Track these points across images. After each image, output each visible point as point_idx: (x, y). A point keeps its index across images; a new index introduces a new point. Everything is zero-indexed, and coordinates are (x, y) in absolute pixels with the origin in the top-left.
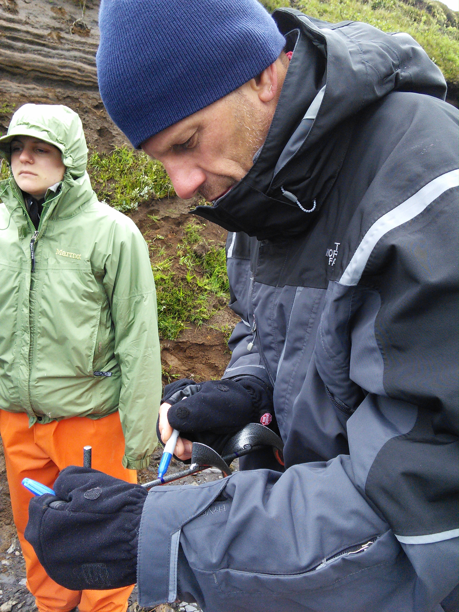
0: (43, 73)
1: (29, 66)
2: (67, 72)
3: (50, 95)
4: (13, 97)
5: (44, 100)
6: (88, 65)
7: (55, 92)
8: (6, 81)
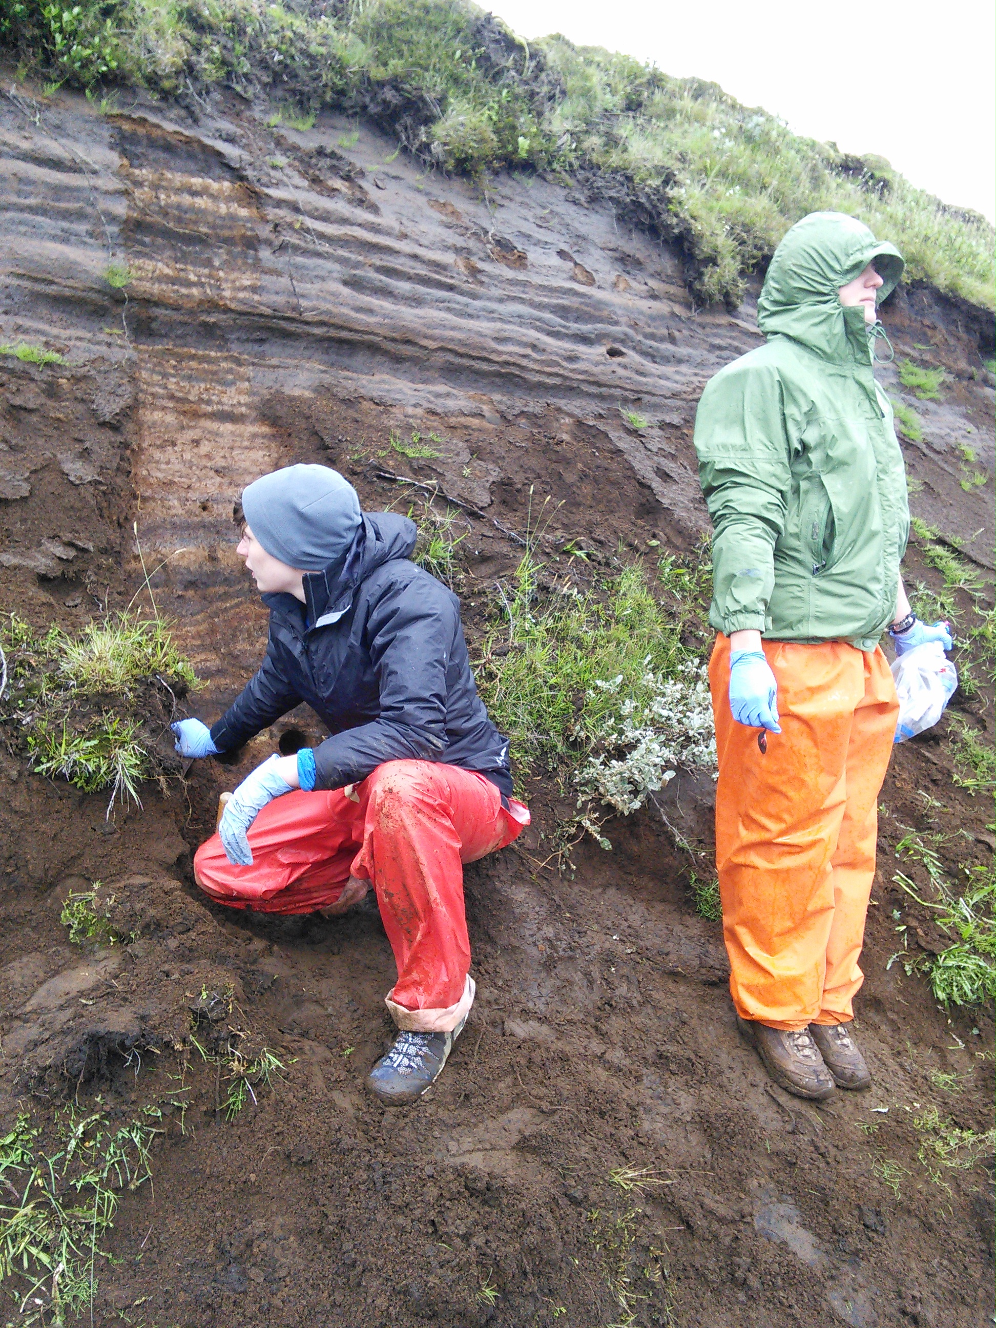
0: (461, 355)
1: (433, 338)
2: (510, 354)
3: (486, 409)
4: (410, 417)
5: (475, 422)
6: (548, 334)
7: (492, 402)
8: (386, 377)
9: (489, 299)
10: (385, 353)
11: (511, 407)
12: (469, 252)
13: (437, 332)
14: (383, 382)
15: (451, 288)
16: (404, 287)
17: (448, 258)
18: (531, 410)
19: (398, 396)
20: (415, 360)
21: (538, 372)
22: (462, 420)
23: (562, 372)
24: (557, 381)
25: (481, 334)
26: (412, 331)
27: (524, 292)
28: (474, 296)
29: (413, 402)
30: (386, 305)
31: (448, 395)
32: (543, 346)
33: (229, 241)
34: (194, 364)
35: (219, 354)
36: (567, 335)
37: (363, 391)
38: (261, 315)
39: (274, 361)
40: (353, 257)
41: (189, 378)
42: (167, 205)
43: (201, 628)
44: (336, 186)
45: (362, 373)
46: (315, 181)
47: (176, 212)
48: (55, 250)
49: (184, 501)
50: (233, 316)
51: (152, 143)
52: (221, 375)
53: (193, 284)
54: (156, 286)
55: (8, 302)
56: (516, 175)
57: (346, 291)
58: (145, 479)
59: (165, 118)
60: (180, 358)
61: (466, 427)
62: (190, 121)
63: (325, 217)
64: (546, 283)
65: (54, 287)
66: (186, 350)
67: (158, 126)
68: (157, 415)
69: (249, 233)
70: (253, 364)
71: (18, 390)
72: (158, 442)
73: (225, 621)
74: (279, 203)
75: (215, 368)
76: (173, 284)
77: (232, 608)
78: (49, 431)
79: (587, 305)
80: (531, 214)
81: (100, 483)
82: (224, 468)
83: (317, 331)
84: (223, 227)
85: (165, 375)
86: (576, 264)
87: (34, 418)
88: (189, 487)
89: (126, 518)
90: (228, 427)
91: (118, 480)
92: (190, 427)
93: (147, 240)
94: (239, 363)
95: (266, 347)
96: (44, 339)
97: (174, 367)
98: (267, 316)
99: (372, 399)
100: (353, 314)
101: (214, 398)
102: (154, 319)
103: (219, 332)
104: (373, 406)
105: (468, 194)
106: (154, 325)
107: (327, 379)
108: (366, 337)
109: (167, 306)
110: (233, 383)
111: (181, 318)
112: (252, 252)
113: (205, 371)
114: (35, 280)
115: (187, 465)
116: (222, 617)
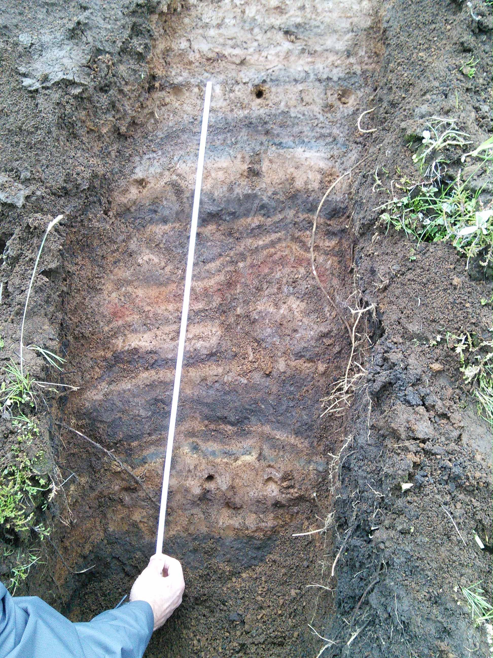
43: (212, 282)
49: (229, 87)
58: (182, 55)
73: (252, 266)
77: (265, 247)
81: (73, 83)
82: (298, 26)
88: (243, 62)
89: (133, 123)
91: (122, 69)
115: (247, 26)
116: (249, 260)
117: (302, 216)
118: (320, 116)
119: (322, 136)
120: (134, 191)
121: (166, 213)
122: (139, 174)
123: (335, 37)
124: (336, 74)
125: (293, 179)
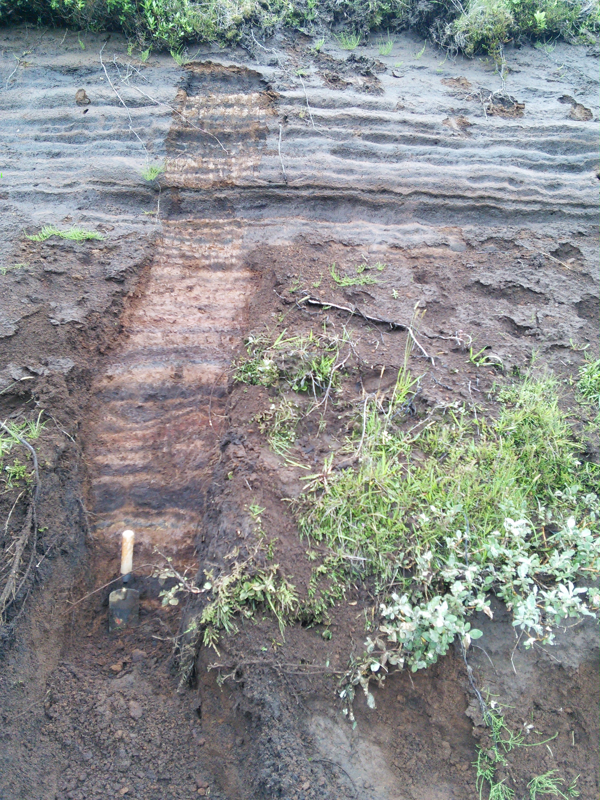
0: (436, 196)
1: (407, 185)
2: (485, 189)
3: (452, 240)
4: (374, 252)
5: (439, 251)
6: (530, 168)
7: (461, 232)
8: (360, 222)
9: (473, 146)
10: (365, 203)
11: (481, 235)
12: (466, 112)
13: (411, 180)
14: (357, 227)
15: (436, 142)
16: (388, 147)
17: (439, 119)
18: (501, 235)
19: (366, 237)
20: (390, 206)
21: (514, 201)
22: (425, 250)
23: (540, 198)
24: (536, 207)
25: (456, 177)
26: (387, 181)
27: (513, 136)
28: (457, 146)
29: (379, 240)
30: (367, 164)
31: (417, 231)
32: (521, 179)
33: (244, 137)
34: (206, 230)
35: (226, 221)
36: (551, 167)
37: (335, 237)
38: (260, 187)
39: (266, 221)
40: (343, 131)
41: (200, 241)
42: (204, 118)
43: (148, 432)
44: (350, 80)
45: (340, 222)
46: (335, 80)
47: (209, 121)
48: (118, 161)
49: (166, 334)
50: (239, 190)
51: (214, 78)
52: (223, 236)
53: (212, 171)
54: (184, 176)
55: (85, 201)
56: (538, 45)
57: (331, 158)
58: (140, 318)
59: (228, 59)
60: (196, 227)
61: (428, 257)
62: (247, 57)
63: (331, 105)
64: (537, 125)
65: (116, 187)
66: (203, 220)
67: (219, 65)
68: (167, 270)
69: (261, 127)
70: (250, 225)
71: (55, 260)
72: (162, 290)
73: (175, 426)
74: (291, 101)
75: (219, 231)
76: (197, 173)
77: (183, 415)
78: (68, 287)
79: (579, 137)
80: (545, 72)
81: (77, 323)
82: (206, 306)
83: (305, 193)
84: (241, 127)
85: (182, 241)
86: (576, 105)
87: (61, 279)
88: (174, 322)
89: (108, 348)
90: (220, 274)
91: (105, 320)
92: (190, 277)
93: (184, 144)
94: (239, 225)
95: (265, 212)
96: (98, 223)
97: (190, 234)
98: (264, 187)
99: (341, 242)
100: (335, 176)
101: (213, 254)
102: (182, 201)
103: (229, 204)
104: (342, 247)
105: (485, 68)
106: (183, 205)
107: (307, 229)
108: (346, 192)
109: (190, 190)
110: (231, 241)
111: (201, 197)
112: (262, 141)
113: (212, 235)
114: (104, 184)
115: (178, 305)
116: (173, 422)
117: (205, 397)
118: (217, 349)
119: (218, 358)
120: (105, 382)
121: (124, 394)
122: (110, 373)
123: (226, 311)
124: (226, 329)
125: (200, 379)
